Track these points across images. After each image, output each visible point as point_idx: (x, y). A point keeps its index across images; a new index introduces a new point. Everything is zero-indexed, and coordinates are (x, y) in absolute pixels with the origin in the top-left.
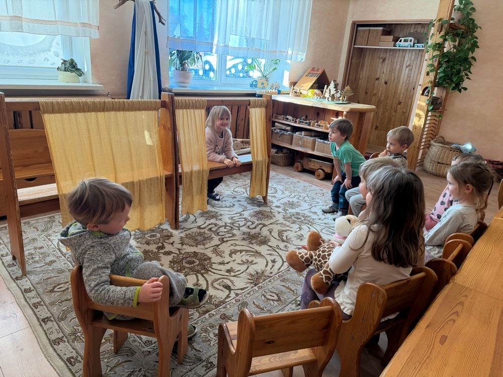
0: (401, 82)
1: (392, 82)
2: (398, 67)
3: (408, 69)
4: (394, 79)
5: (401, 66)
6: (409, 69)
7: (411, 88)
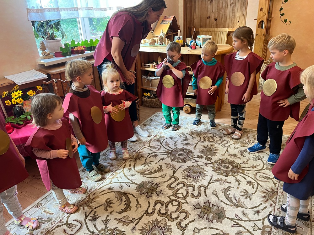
0: (228, 17)
1: (221, 18)
2: (224, 5)
3: (232, 6)
4: (222, 16)
5: (226, 4)
7: (236, 21)
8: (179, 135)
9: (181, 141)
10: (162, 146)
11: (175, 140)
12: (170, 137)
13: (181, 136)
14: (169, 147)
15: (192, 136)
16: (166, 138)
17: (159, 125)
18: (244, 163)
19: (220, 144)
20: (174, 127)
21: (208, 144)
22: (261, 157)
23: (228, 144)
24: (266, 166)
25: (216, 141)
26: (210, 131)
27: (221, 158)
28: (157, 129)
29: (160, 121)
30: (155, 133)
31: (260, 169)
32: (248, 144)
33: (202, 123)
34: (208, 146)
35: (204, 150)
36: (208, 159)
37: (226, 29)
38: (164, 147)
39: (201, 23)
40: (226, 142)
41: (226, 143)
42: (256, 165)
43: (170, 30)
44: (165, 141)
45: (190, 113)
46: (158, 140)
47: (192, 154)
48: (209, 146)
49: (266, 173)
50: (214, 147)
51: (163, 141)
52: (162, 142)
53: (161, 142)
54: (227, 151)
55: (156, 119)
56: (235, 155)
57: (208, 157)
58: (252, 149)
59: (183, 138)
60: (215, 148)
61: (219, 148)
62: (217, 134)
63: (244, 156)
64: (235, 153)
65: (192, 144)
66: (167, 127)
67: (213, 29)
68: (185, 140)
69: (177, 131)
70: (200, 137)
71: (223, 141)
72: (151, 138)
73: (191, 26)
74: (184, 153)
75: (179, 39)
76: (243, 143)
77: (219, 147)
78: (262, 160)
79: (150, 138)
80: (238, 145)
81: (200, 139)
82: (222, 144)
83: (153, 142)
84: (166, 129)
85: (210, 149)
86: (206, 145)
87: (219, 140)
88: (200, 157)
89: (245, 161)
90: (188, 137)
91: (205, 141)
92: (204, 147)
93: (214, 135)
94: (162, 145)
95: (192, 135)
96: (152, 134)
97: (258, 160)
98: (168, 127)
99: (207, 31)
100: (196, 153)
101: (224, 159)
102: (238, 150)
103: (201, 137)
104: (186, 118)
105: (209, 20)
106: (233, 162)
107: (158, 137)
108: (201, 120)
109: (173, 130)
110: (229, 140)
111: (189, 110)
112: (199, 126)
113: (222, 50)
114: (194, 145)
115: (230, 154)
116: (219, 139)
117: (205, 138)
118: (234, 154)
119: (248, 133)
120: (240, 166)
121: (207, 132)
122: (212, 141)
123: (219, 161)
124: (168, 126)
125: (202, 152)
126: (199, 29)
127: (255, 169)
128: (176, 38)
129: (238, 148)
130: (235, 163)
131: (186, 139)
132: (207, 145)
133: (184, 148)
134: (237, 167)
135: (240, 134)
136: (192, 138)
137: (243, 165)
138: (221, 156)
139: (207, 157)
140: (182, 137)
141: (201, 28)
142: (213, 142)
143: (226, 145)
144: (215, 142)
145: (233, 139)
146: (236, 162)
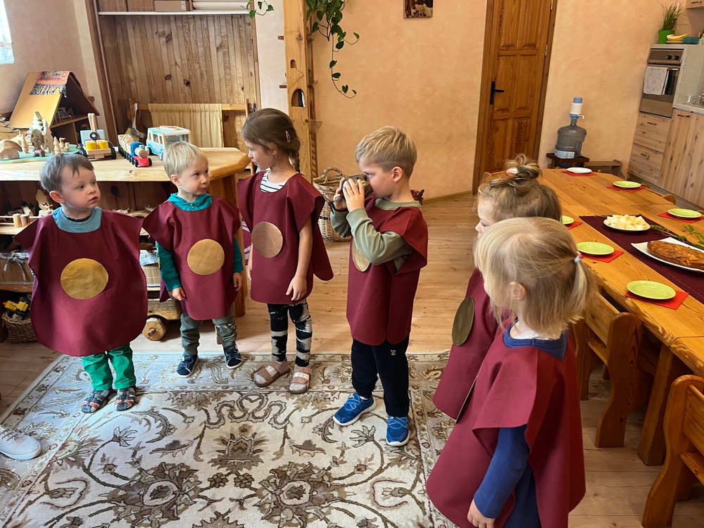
0: (216, 78)
1: (199, 80)
2: (201, 50)
3: (221, 53)
4: (202, 74)
5: (207, 48)
6: (224, 54)
7: (237, 88)
8: (144, 422)
9: (153, 441)
10: (90, 479)
11: (133, 444)
12: (115, 436)
13: (149, 423)
14: (116, 475)
15: (183, 415)
16: (100, 444)
17: (70, 401)
18: (337, 463)
19: (262, 418)
20: (124, 397)
21: (232, 428)
22: (369, 431)
23: (285, 415)
24: (389, 455)
25: (253, 413)
26: (229, 384)
27: (275, 465)
28: (65, 419)
29: (74, 384)
30: (62, 433)
31: (376, 468)
32: (332, 399)
33: (203, 361)
34: (232, 436)
35: (224, 452)
36: (241, 481)
37: (217, 105)
38: (98, 481)
39: (150, 92)
40: (278, 408)
41: (279, 413)
42: (366, 461)
43: (64, 109)
44: (99, 456)
45: (163, 339)
46: (75, 460)
47: (192, 480)
48: (237, 436)
49: (393, 478)
50: (250, 435)
51: (92, 459)
52: (91, 463)
53: (87, 464)
54: (286, 436)
55: (60, 380)
56: (308, 446)
57: (241, 473)
58: (345, 415)
59: (156, 428)
60: (253, 436)
61: (263, 435)
62: (250, 387)
63: (331, 442)
64: (308, 439)
65: (186, 443)
66: (99, 402)
67: (186, 105)
68: (163, 435)
69: (134, 409)
70: (206, 411)
71: (270, 406)
72: (49, 456)
73: (125, 98)
74: (168, 483)
75: (95, 139)
76: (319, 400)
77: (263, 429)
78: (373, 441)
79: (44, 460)
80: (309, 410)
81: (205, 418)
82: (269, 419)
83: (57, 471)
84: (98, 409)
85: (242, 445)
86: (226, 433)
87: (259, 407)
88: (217, 481)
89: (338, 456)
90: (171, 421)
91: (222, 421)
92: (223, 441)
93: (242, 395)
94: (91, 475)
95: (183, 411)
96: (51, 441)
97: (366, 441)
98: (102, 402)
99: (172, 111)
100: (205, 472)
101: (285, 466)
102: (311, 425)
103: (210, 408)
104: (156, 357)
105: (169, 83)
106: (309, 469)
107: (72, 446)
108: (201, 355)
109: (122, 407)
110: (284, 399)
111: (161, 331)
112: (195, 375)
113: (223, 166)
114: (192, 442)
115: (296, 443)
116: (257, 404)
117: (220, 411)
118: (306, 442)
119: (322, 367)
120: (329, 476)
121: (220, 389)
122: (242, 417)
123: (272, 480)
124: (102, 397)
125: (220, 462)
126: (150, 105)
127: (368, 474)
128: (84, 134)
129: (310, 418)
130: (316, 471)
131: (167, 429)
132: (229, 432)
133: (166, 465)
134: (321, 483)
135: (306, 377)
136: (184, 421)
137: (335, 471)
138: (273, 460)
139: (238, 474)
140: (154, 425)
141: (152, 103)
142: (245, 418)
143: (281, 419)
144: (251, 418)
145: (293, 393)
146: (316, 468)
